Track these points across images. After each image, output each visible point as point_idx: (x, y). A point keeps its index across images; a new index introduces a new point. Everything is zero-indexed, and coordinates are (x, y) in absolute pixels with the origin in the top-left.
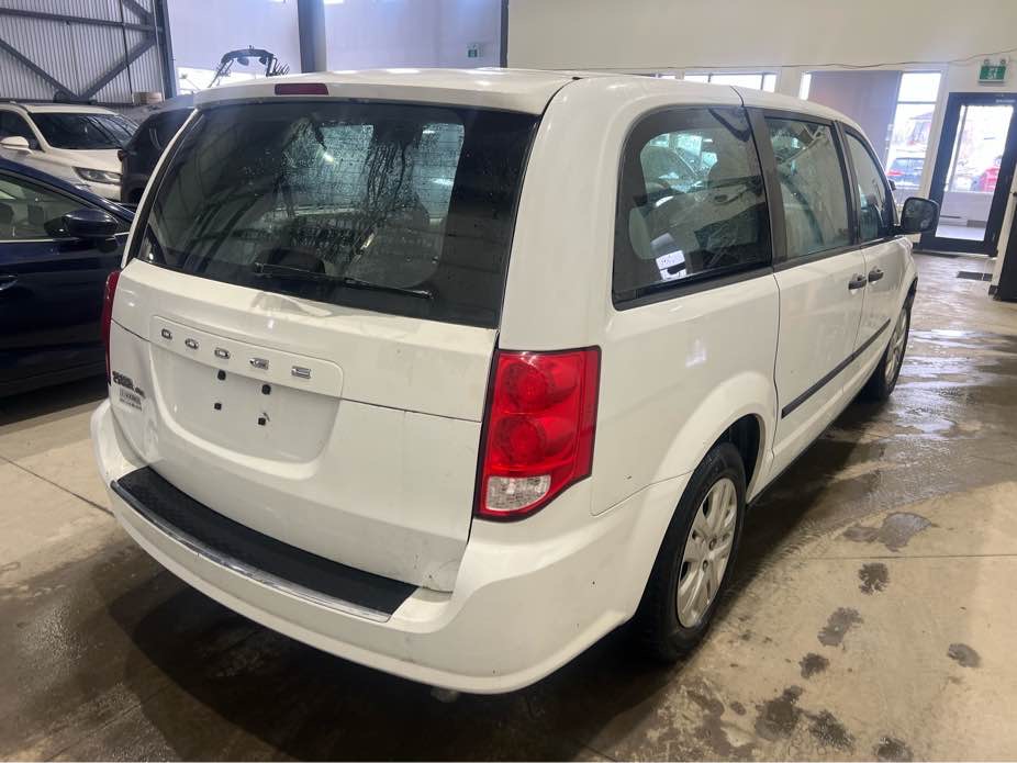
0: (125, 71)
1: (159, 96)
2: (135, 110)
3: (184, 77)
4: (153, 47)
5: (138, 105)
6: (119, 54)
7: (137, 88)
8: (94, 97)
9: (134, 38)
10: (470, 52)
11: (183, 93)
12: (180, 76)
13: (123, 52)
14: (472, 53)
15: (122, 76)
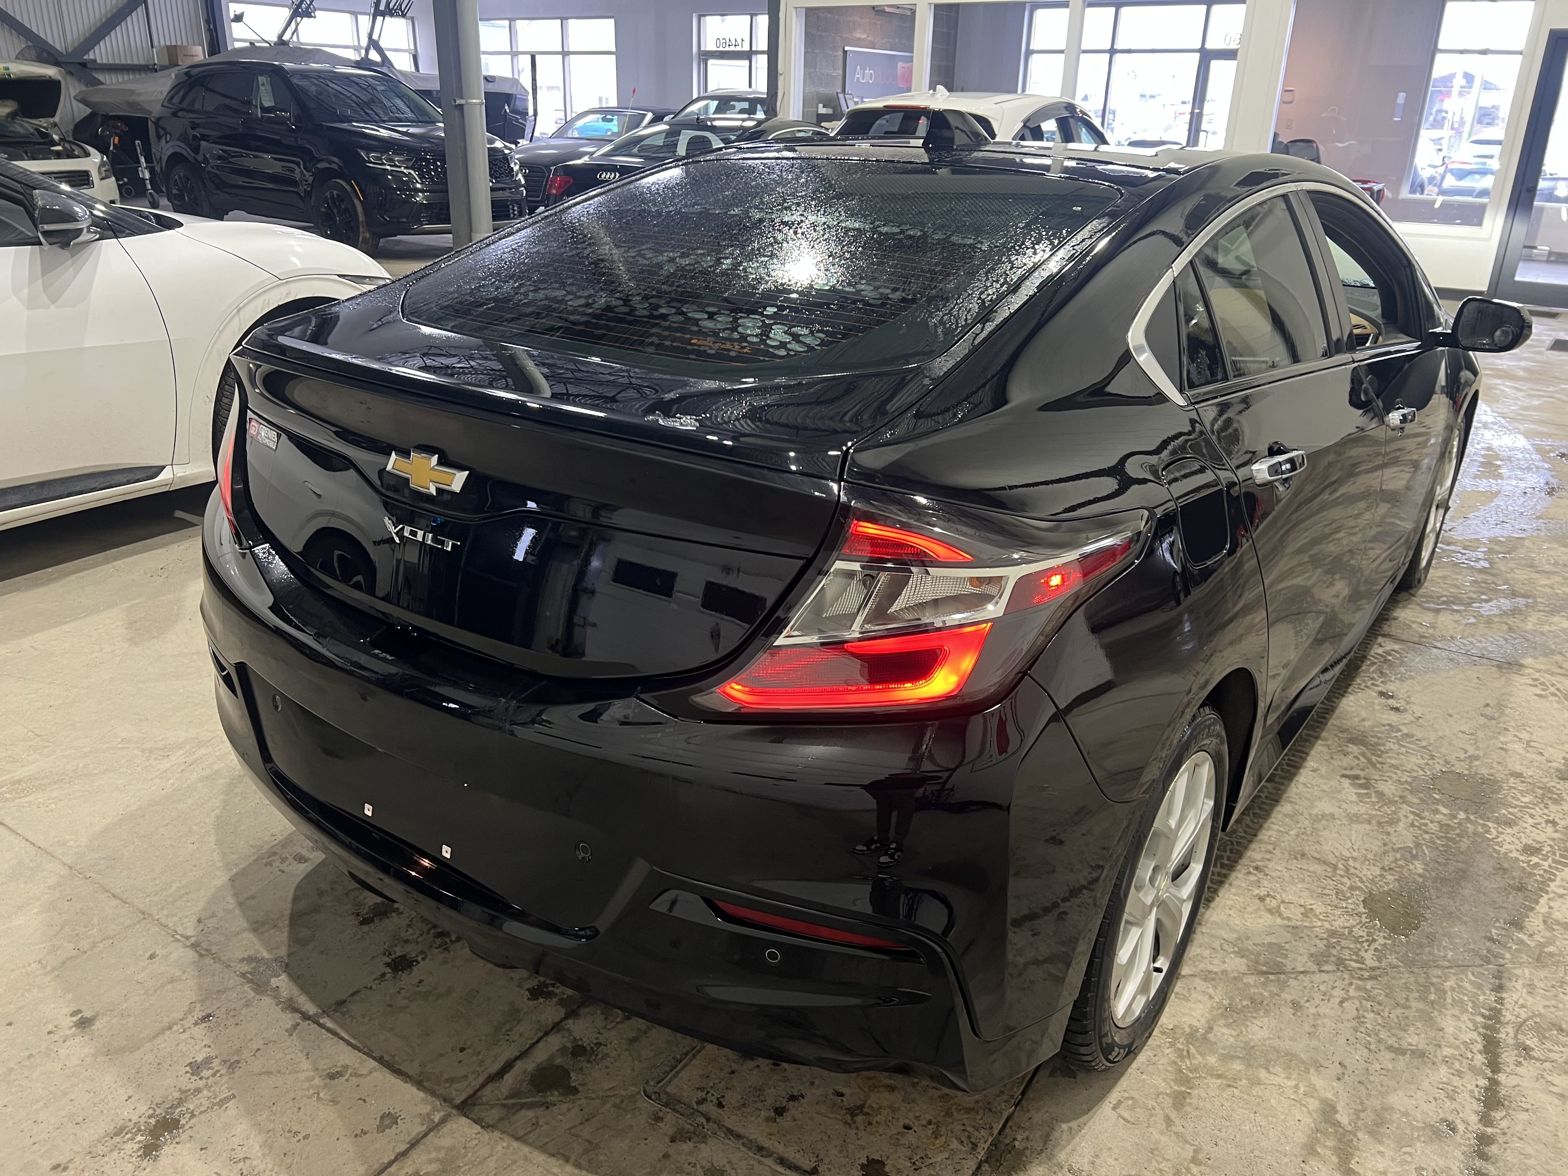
0: (141, 10)
1: (199, 53)
2: (159, 74)
3: (239, 18)
5: (163, 68)
7: (163, 39)
8: (91, 55)
11: (238, 45)
12: (232, 16)
15: (137, 18)
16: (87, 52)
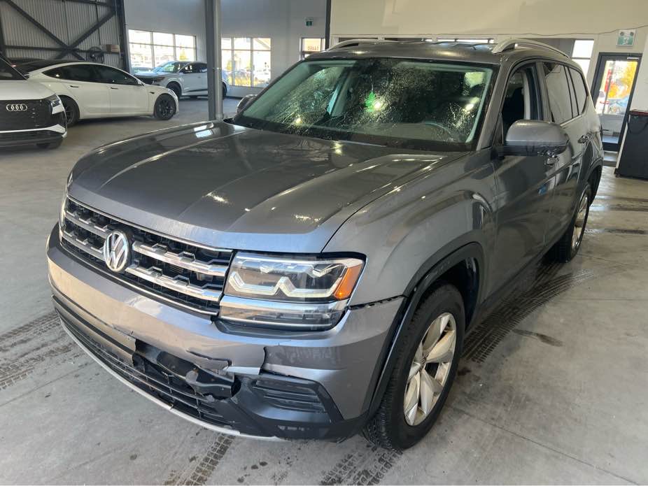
0: (96, 32)
4: (114, 17)
6: (93, 20)
7: (104, 42)
8: (78, 47)
9: (102, 11)
10: (307, 23)
13: (95, 19)
14: (309, 23)
15: (95, 35)
16: (76, 46)
